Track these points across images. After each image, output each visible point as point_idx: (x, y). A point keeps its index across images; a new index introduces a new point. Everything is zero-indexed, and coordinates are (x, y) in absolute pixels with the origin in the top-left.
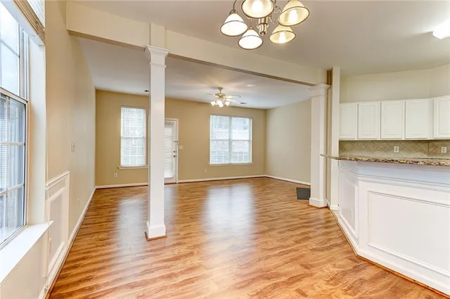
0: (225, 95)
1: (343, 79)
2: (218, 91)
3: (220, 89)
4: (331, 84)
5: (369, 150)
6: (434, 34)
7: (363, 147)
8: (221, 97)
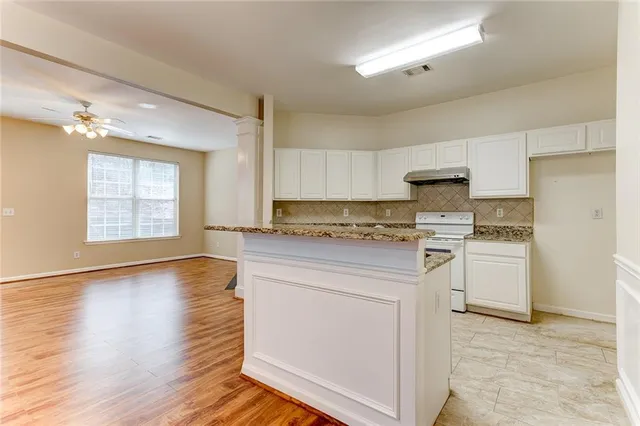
0: (94, 116)
1: (277, 113)
2: (81, 109)
3: (86, 104)
4: (262, 119)
5: (317, 213)
6: (357, 69)
7: (311, 210)
8: (86, 119)
